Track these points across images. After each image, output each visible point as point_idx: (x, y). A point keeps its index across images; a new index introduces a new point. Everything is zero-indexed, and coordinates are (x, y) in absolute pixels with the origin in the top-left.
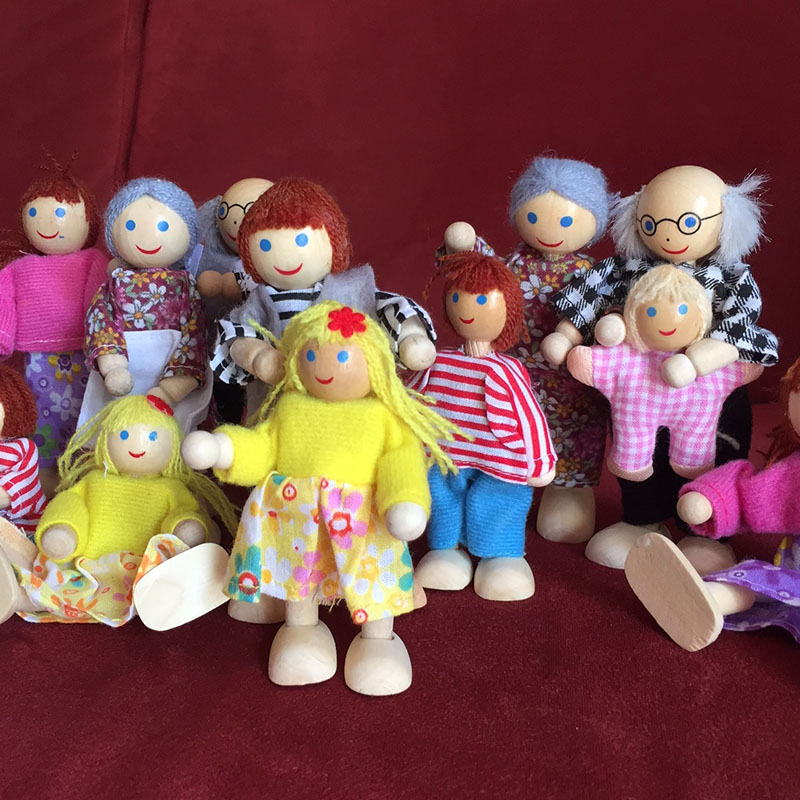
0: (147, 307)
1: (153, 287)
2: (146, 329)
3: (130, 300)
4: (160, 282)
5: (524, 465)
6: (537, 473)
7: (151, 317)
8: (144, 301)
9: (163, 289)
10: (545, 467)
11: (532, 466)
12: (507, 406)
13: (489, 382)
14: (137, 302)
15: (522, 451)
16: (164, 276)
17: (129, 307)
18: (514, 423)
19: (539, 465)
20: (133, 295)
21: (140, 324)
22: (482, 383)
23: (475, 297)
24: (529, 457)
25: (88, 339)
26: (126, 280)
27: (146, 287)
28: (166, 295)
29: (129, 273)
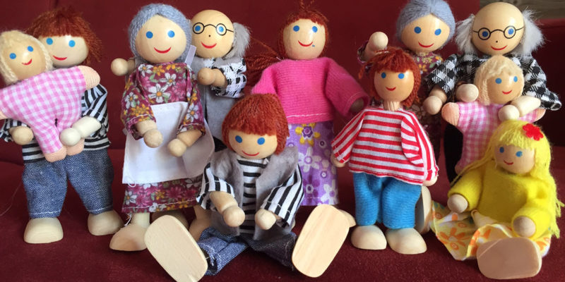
0: (165, 88)
1: (167, 75)
2: (164, 102)
3: (154, 84)
4: (172, 72)
5: (421, 173)
6: (429, 178)
7: (168, 95)
8: (163, 85)
9: (174, 76)
10: (433, 174)
11: (426, 174)
12: (413, 139)
14: (158, 85)
15: (421, 165)
16: (174, 67)
17: (153, 90)
18: (417, 149)
19: (430, 173)
20: (155, 81)
21: (160, 100)
23: (397, 74)
24: (424, 169)
26: (149, 72)
27: (163, 76)
28: (177, 80)
29: (150, 66)
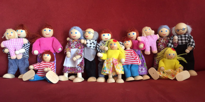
0: (74, 45)
1: (75, 42)
2: (74, 48)
3: (72, 44)
4: (76, 41)
5: (138, 62)
6: (140, 63)
7: (75, 46)
8: (74, 44)
9: (76, 42)
10: (140, 62)
11: (139, 62)
12: (134, 54)
13: (132, 54)
14: (73, 44)
15: (137, 60)
16: (77, 40)
17: (72, 45)
18: (136, 56)
19: (140, 61)
20: (72, 43)
21: (73, 47)
22: (131, 54)
23: (128, 41)
24: (138, 61)
25: (65, 49)
26: (71, 41)
27: (74, 42)
28: (77, 43)
29: (72, 40)
